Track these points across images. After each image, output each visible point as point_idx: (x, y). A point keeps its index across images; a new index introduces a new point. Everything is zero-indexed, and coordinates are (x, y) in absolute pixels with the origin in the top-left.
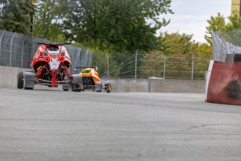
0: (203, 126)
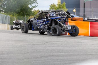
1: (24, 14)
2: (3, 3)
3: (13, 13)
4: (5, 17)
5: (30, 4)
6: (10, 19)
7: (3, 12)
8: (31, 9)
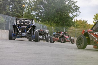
0: (92, 58)
2: (41, 10)
3: (51, 23)
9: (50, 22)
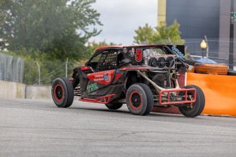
1: (63, 53)
2: (7, 22)
3: (33, 51)
4: (10, 63)
5: (82, 25)
6: (25, 67)
7: (5, 47)
8: (83, 40)
9: (31, 50)
